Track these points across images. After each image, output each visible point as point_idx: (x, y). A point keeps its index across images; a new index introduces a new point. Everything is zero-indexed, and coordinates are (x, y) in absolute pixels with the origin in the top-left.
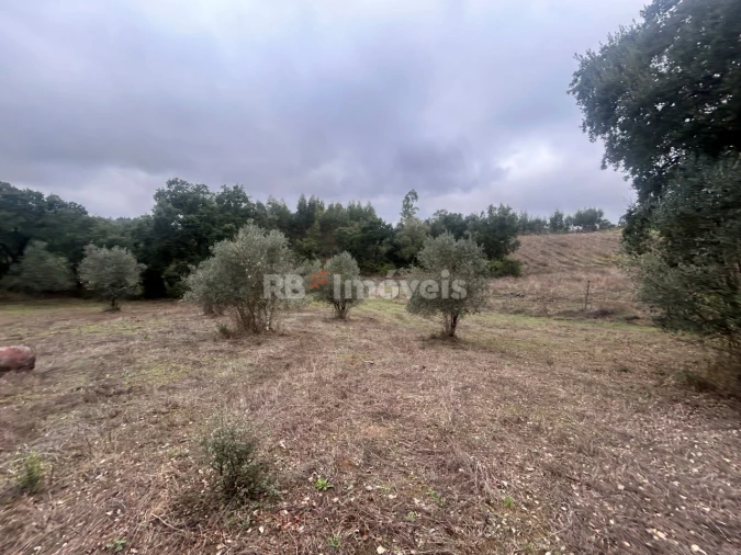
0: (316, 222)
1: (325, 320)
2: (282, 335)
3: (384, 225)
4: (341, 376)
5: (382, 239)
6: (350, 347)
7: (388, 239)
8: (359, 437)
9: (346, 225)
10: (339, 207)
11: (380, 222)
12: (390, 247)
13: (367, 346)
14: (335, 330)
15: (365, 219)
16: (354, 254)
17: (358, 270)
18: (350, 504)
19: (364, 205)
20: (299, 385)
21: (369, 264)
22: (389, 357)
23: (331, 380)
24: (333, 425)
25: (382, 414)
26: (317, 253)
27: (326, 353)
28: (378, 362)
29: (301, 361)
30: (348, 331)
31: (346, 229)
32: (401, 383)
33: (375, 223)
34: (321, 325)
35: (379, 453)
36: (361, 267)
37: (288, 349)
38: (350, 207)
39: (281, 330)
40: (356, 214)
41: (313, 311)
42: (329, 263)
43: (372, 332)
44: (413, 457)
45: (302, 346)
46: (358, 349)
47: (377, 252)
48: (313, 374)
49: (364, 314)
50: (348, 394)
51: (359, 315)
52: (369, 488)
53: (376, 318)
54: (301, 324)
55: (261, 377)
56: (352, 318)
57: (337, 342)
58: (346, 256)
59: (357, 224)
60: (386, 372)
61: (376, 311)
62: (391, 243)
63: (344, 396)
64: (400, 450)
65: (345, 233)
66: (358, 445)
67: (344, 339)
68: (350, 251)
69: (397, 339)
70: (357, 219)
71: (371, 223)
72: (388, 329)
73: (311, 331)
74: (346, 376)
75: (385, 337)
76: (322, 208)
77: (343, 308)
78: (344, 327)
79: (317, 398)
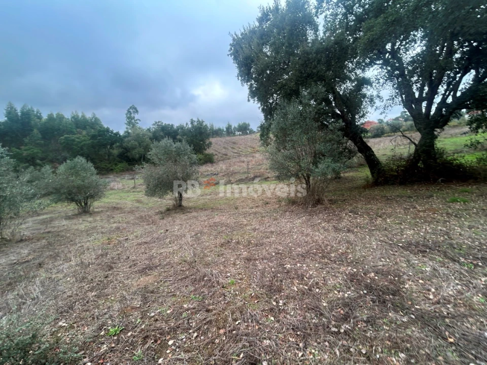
0: (35, 131)
1: (68, 218)
2: (21, 241)
3: (112, 132)
4: (102, 255)
5: (112, 144)
6: (102, 233)
7: (118, 144)
8: (134, 289)
9: (72, 133)
10: (61, 118)
11: (108, 130)
12: (121, 150)
13: (118, 228)
14: (83, 224)
15: (92, 128)
16: (89, 158)
17: (95, 171)
18: (142, 330)
19: (89, 116)
20: (60, 276)
21: (103, 165)
22: (139, 231)
23: (93, 261)
24: (109, 290)
25: (146, 268)
26: (42, 159)
27: (79, 243)
28: (131, 237)
29: (55, 257)
30: (95, 221)
31: (73, 137)
32: (154, 245)
33: (104, 131)
34: (64, 222)
35: (152, 292)
36: (96, 168)
37: (34, 252)
38: (73, 117)
39: (18, 237)
40: (80, 124)
41: (51, 212)
42: (62, 168)
43: (118, 217)
44: (176, 285)
45: (50, 244)
46: (110, 232)
47: (110, 154)
48: (73, 263)
49: (107, 205)
50: (113, 265)
51: (101, 207)
52: (153, 314)
53: (119, 206)
54: (43, 227)
55: (10, 284)
56: (96, 210)
57: (88, 232)
58: (81, 160)
59: (84, 133)
60: (140, 241)
61: (117, 201)
62: (121, 146)
63: (111, 268)
64: (166, 284)
65: (74, 140)
66: (135, 293)
67: (94, 228)
68: (82, 155)
69: (141, 217)
70: (84, 128)
71: (99, 131)
72: (131, 212)
73: (56, 229)
74: (107, 254)
75: (131, 218)
76: (40, 118)
77: (86, 204)
78: (90, 219)
79: (84, 278)
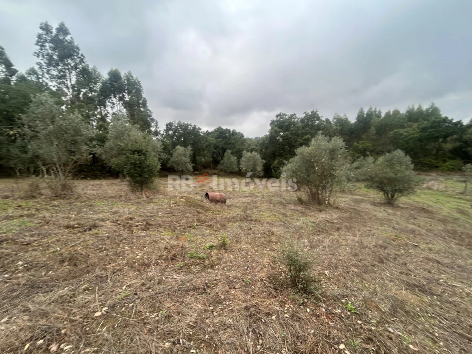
0: (372, 128)
1: (374, 204)
2: (337, 208)
3: (451, 122)
4: (381, 246)
5: (446, 137)
6: (394, 228)
7: (455, 136)
8: (389, 294)
9: (402, 127)
10: (396, 112)
11: (445, 120)
12: (458, 144)
13: (413, 231)
14: (381, 213)
15: (425, 120)
16: (408, 151)
17: (412, 166)
19: (425, 107)
20: (344, 243)
21: (426, 160)
22: (439, 245)
23: (371, 247)
24: (367, 276)
25: (418, 286)
26: (371, 151)
27: (370, 227)
28: (423, 246)
29: (348, 229)
30: (394, 215)
31: (402, 131)
33: (439, 122)
34: (369, 206)
35: (407, 312)
36: (416, 164)
37: (340, 219)
38: (408, 112)
39: (336, 205)
40: (414, 116)
41: (364, 195)
42: (381, 159)
43: (422, 220)
45: (350, 218)
46: (402, 230)
47: (439, 149)
48: (356, 239)
49: (416, 204)
50: (385, 260)
51: (410, 204)
52: (391, 330)
53: (430, 209)
54: (353, 204)
56: (401, 205)
57: (382, 222)
58: (399, 153)
59: (415, 125)
60: (431, 256)
61: (430, 203)
62: (459, 139)
63: (381, 261)
65: (401, 134)
66: (388, 298)
67: (390, 220)
68: (402, 149)
69: (454, 232)
70: (417, 120)
71: (434, 122)
72: (444, 221)
73: (360, 209)
74: (385, 248)
75: (441, 227)
76: (378, 116)
77: (393, 196)
78: (391, 211)
79: (356, 255)
